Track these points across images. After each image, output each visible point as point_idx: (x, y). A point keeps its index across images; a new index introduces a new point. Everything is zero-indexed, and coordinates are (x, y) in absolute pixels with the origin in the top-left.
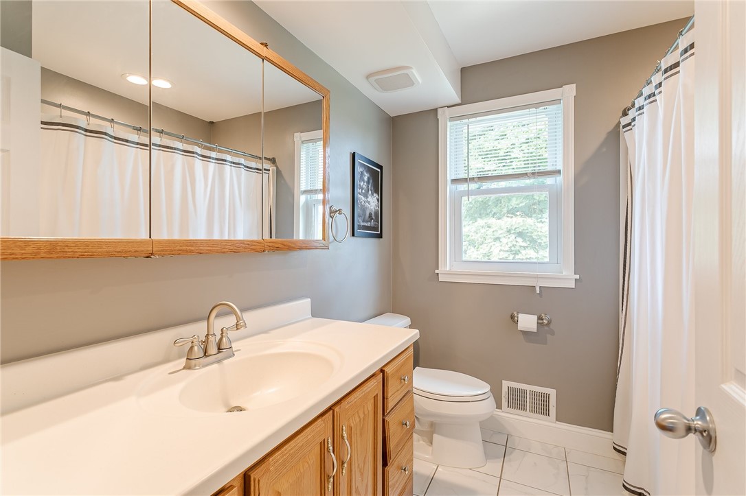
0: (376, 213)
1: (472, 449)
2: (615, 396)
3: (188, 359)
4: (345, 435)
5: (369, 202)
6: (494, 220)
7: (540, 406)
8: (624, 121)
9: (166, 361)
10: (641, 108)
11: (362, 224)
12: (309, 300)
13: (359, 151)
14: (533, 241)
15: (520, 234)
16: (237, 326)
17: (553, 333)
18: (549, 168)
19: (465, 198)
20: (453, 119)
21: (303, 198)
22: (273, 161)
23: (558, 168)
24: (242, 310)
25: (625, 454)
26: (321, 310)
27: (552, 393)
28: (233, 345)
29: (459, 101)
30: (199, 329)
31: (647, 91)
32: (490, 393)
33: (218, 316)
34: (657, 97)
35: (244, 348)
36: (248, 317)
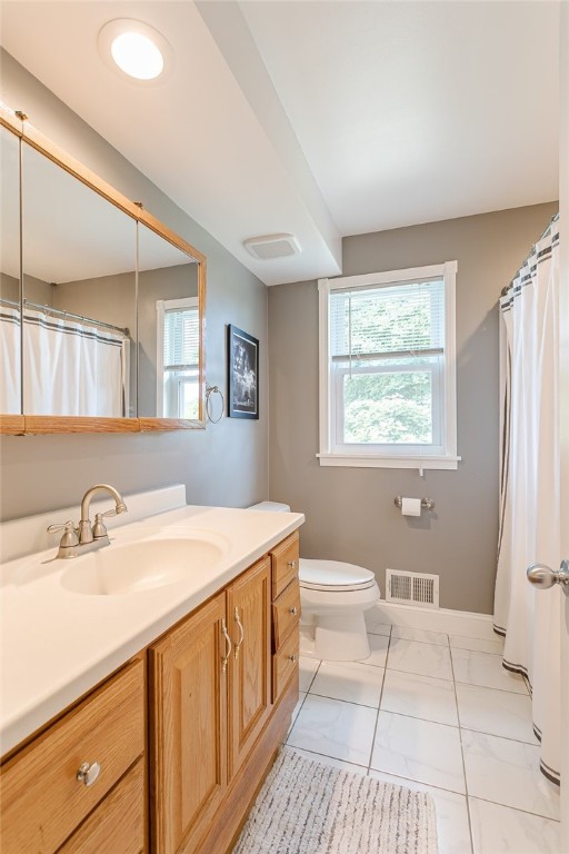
0: (252, 392)
1: (357, 640)
2: (495, 578)
3: (61, 547)
4: (238, 617)
5: (245, 380)
6: (371, 401)
7: (423, 593)
8: (504, 300)
9: (36, 550)
10: (518, 289)
11: (238, 403)
12: (183, 486)
13: (233, 324)
14: (413, 424)
15: (400, 418)
16: (118, 511)
17: (436, 517)
18: (432, 346)
19: (346, 377)
20: (334, 291)
21: (167, 375)
22: (126, 332)
23: (441, 347)
24: (123, 495)
25: (504, 635)
26: (196, 498)
27: (436, 578)
28: (109, 533)
29: (340, 272)
30: (73, 515)
31: (523, 272)
32: (374, 581)
33: (92, 501)
34: (533, 279)
35: (120, 536)
36: (128, 501)
